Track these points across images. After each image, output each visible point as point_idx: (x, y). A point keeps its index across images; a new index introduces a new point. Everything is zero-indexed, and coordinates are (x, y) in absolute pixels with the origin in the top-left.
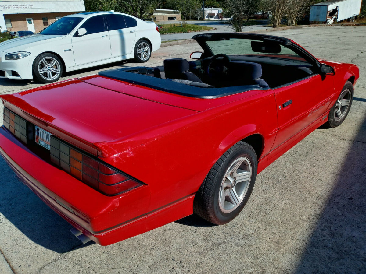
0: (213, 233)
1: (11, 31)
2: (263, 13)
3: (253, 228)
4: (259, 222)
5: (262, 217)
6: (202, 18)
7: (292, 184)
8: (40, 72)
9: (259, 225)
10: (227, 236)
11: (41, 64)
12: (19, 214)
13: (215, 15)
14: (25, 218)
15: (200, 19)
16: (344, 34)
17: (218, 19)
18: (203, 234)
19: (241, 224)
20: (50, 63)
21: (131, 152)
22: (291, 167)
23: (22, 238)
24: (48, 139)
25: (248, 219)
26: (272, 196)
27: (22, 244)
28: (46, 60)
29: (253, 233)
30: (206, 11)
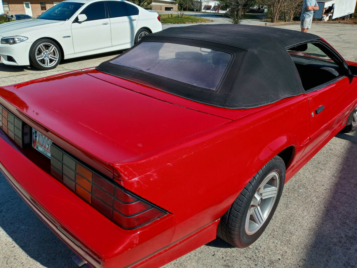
0: (233, 257)
1: (8, 14)
2: (259, 7)
3: (278, 252)
4: (285, 244)
5: (287, 239)
6: (199, 10)
7: (315, 197)
8: (37, 58)
9: (285, 248)
10: (251, 262)
11: (38, 50)
12: (11, 224)
13: (211, 7)
14: (18, 229)
15: (197, 11)
16: (342, 32)
17: (214, 12)
18: (223, 258)
19: (264, 246)
20: (47, 49)
21: (155, 174)
22: (311, 176)
23: (13, 256)
24: (48, 145)
25: (272, 241)
26: (295, 211)
27: (13, 263)
28: (44, 46)
29: (279, 259)
30: (203, 3)
